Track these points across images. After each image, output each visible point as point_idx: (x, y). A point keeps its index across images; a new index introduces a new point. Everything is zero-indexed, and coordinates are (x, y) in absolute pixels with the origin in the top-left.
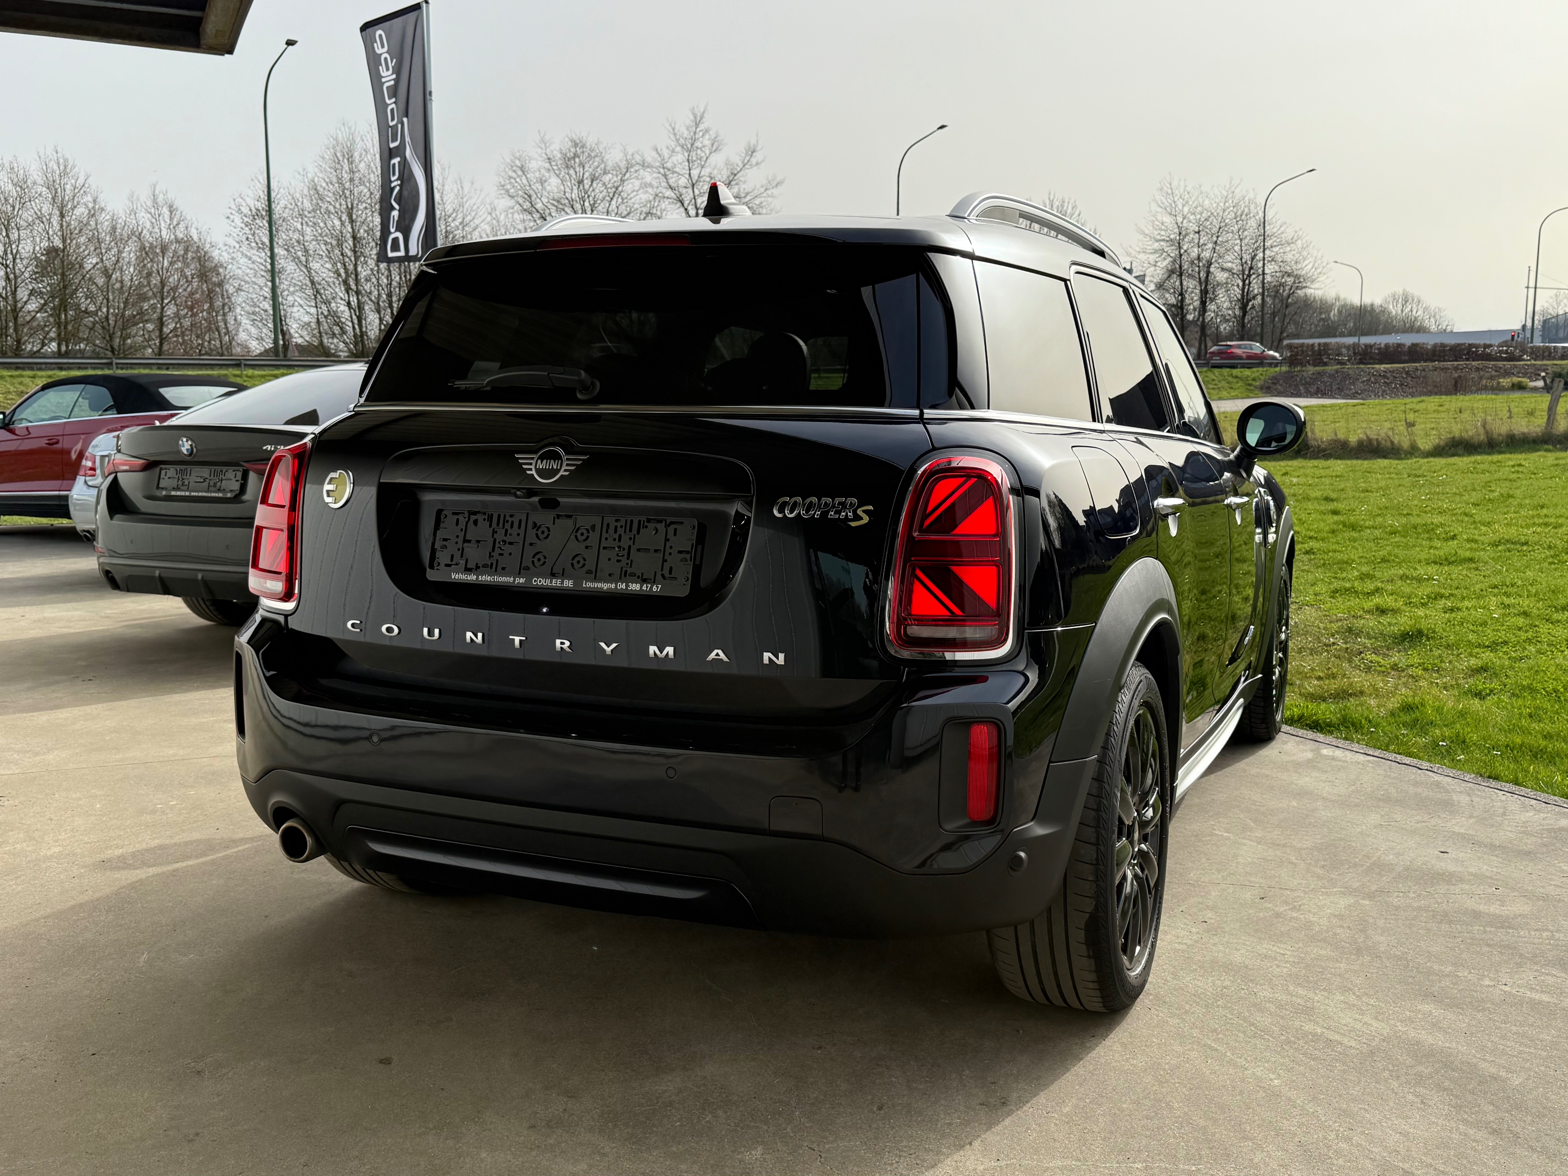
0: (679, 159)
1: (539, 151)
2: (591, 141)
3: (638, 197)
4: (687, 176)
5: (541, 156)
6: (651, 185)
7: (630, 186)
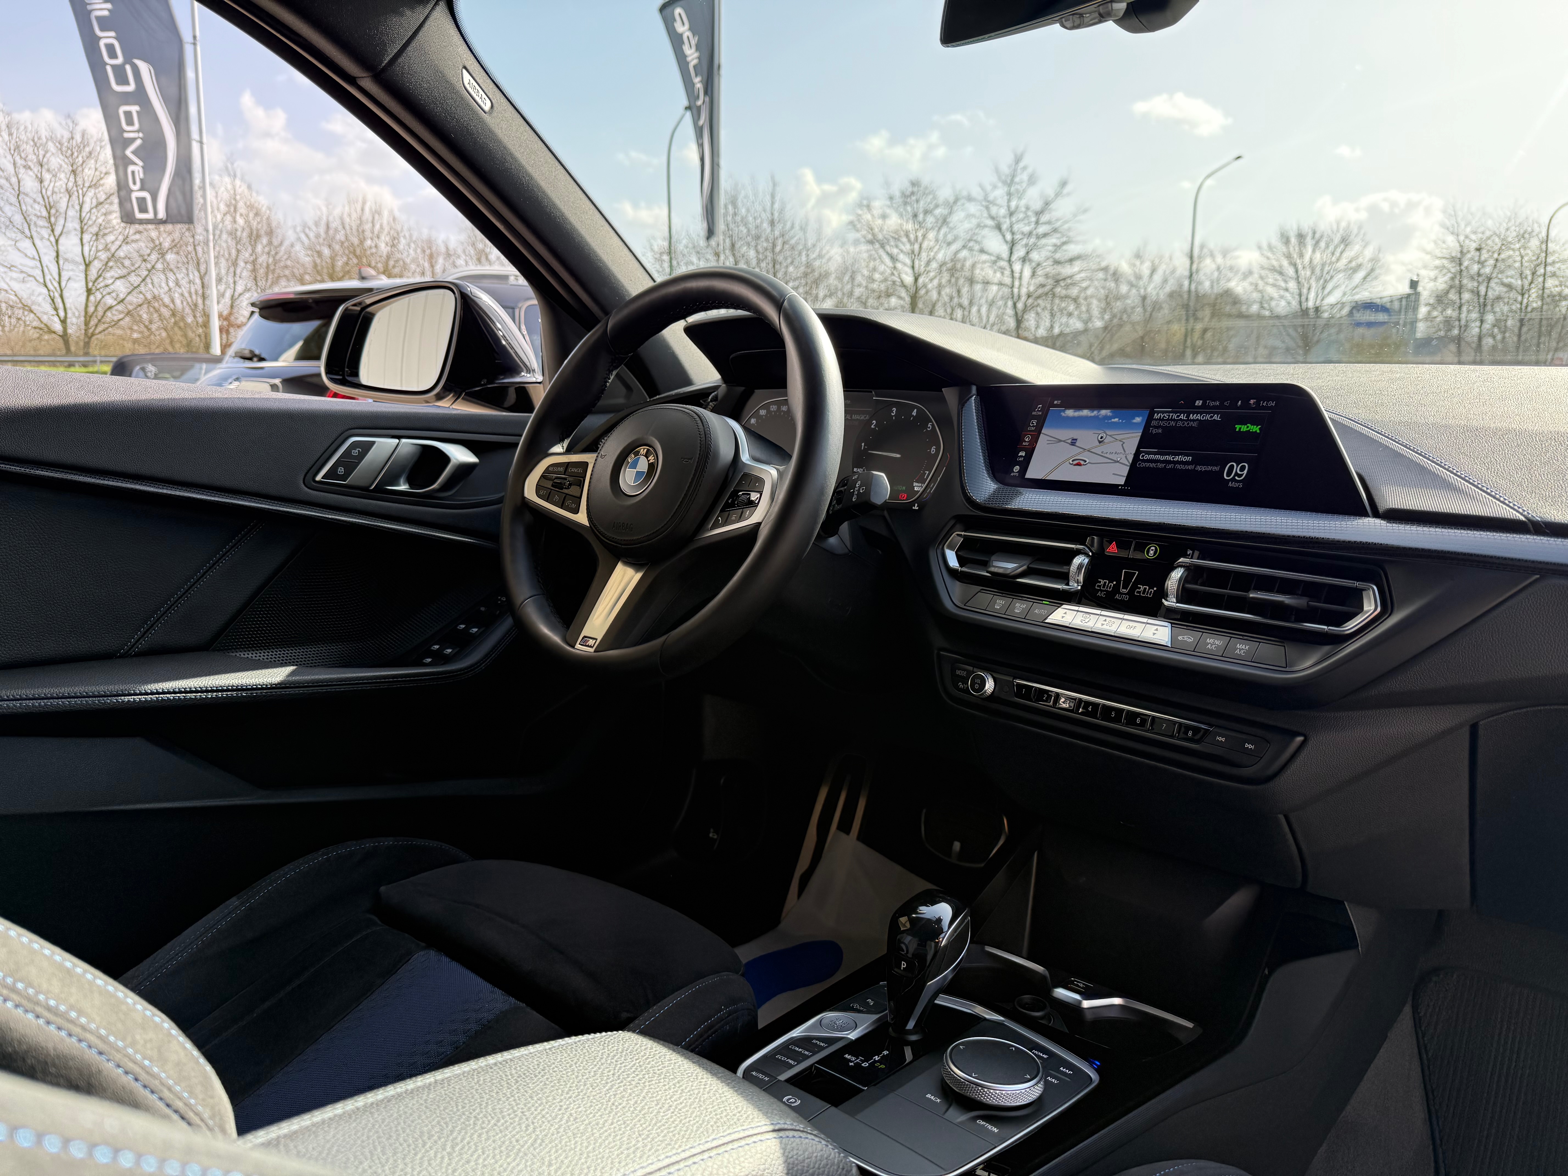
1: (883, 191)
3: (962, 226)
5: (884, 196)
6: (974, 216)
7: (957, 216)
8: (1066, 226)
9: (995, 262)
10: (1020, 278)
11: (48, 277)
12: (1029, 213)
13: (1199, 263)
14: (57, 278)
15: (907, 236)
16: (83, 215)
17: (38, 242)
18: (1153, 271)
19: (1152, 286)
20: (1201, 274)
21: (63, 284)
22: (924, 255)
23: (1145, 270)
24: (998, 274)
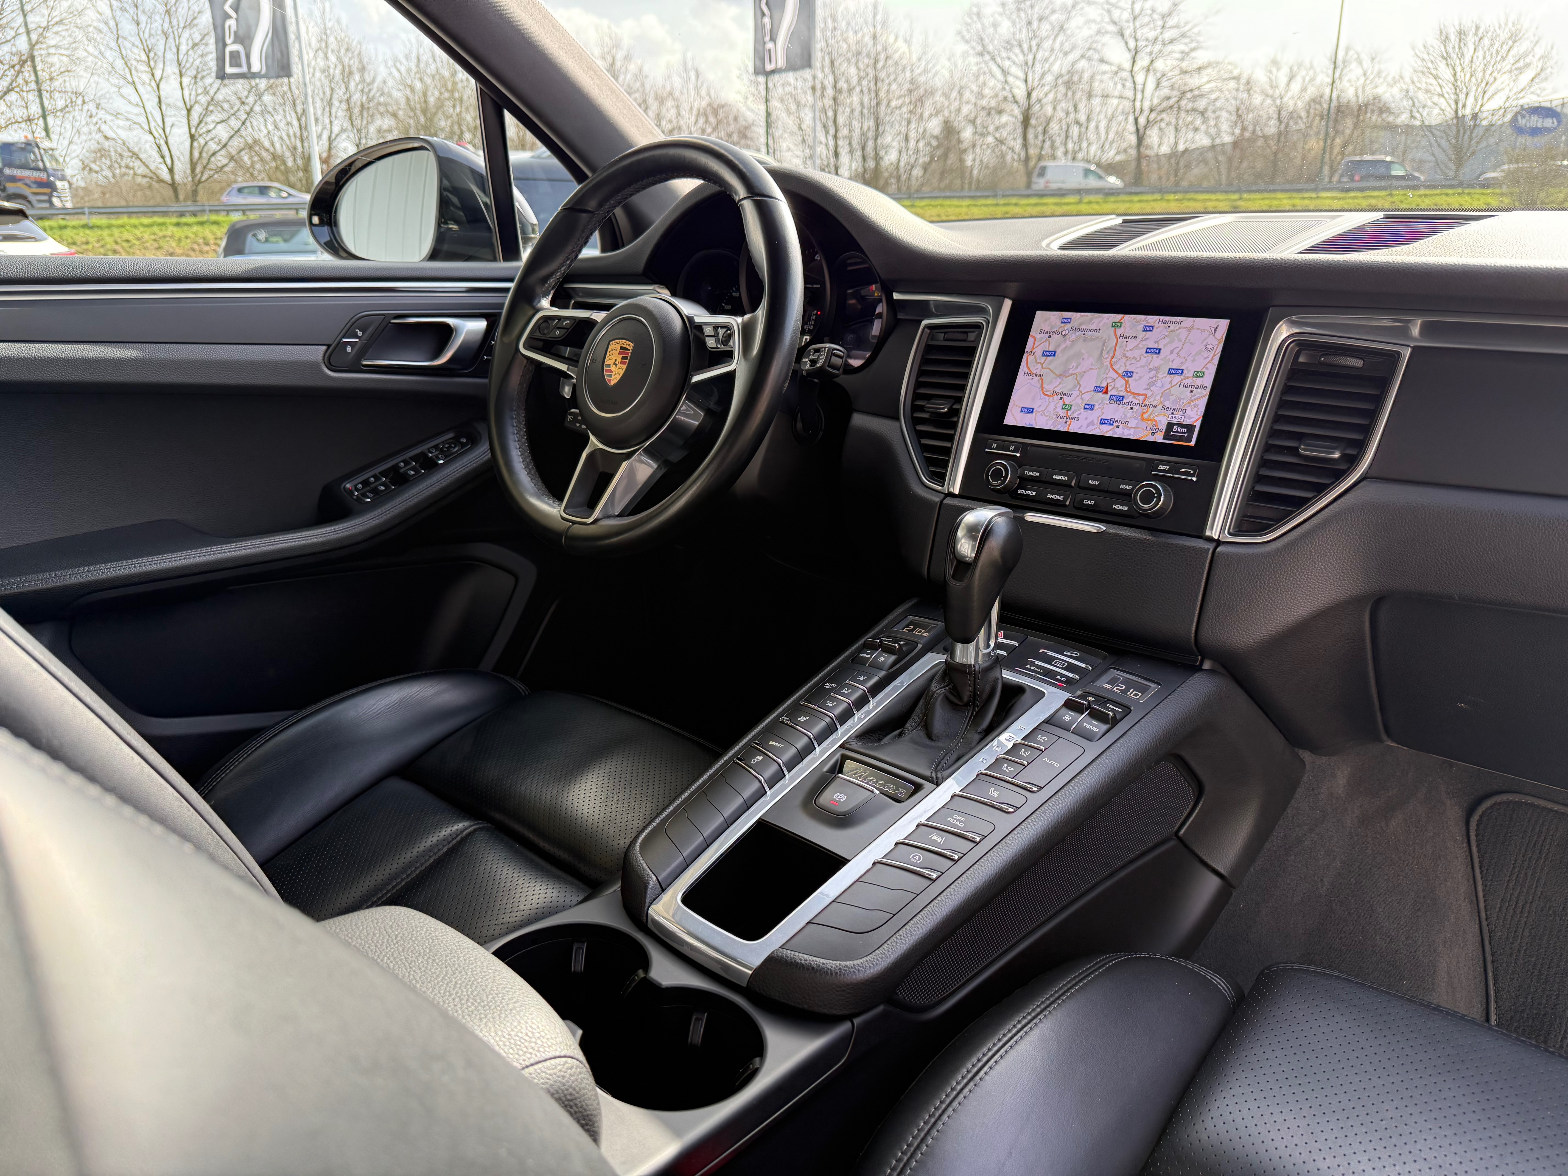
3: (1081, 33)
4: (1129, 10)
6: (1094, 21)
8: (1196, 30)
9: (1116, 73)
10: (1143, 91)
11: (153, 124)
12: (1155, 16)
13: (1345, 67)
14: (161, 124)
15: (1020, 46)
16: (181, 57)
17: (139, 87)
18: (1291, 78)
19: (1289, 94)
20: (1346, 79)
21: (167, 130)
22: (1038, 68)
23: (1282, 78)
24: (1119, 87)
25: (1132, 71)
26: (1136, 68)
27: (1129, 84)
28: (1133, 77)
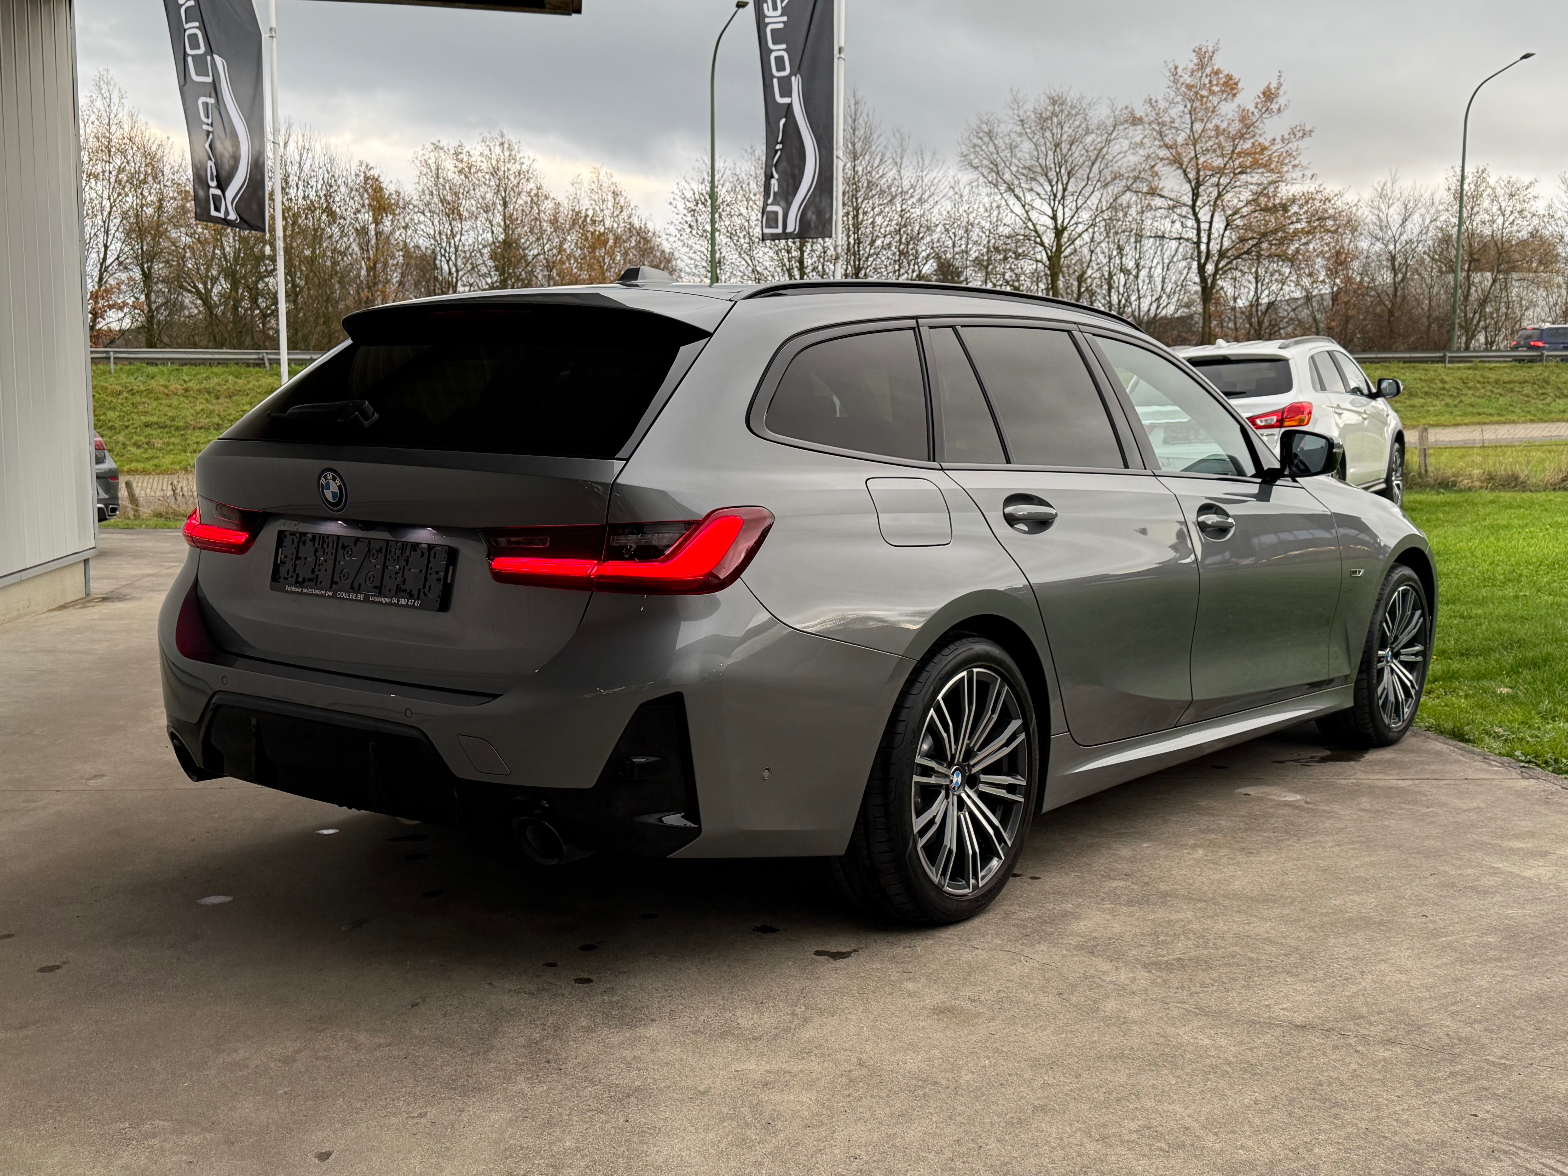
0: (1177, 112)
1: (1010, 112)
2: (1072, 96)
3: (1125, 160)
4: (1188, 131)
5: (1013, 119)
7: (1117, 146)
8: (1276, 158)
9: (1172, 209)
10: (1209, 231)
12: (1222, 139)
13: (1474, 205)
15: (1046, 174)
18: (1406, 217)
19: (1405, 238)
20: (1477, 219)
22: (1070, 200)
23: (1394, 215)
24: (1178, 225)
25: (1193, 207)
26: (1199, 203)
27: (1191, 223)
28: (1195, 214)
